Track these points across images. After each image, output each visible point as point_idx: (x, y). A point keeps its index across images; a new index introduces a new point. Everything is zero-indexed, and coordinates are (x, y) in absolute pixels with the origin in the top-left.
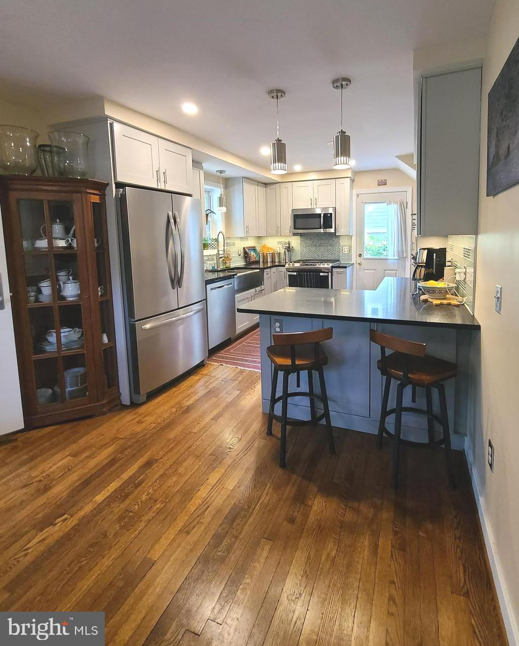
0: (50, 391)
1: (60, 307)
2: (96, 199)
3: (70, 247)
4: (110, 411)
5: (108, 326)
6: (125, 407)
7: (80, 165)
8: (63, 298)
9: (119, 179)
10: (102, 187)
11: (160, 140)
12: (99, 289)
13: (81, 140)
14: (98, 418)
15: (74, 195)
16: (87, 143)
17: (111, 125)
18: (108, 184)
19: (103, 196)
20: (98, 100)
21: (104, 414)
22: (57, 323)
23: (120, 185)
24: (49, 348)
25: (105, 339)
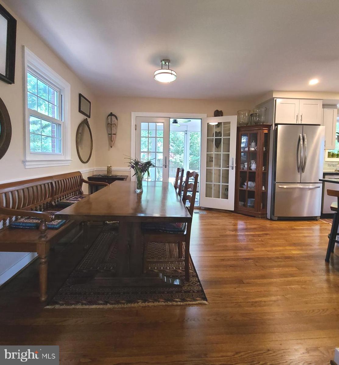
0: (243, 203)
1: (249, 172)
2: (266, 131)
3: (255, 150)
4: (262, 218)
5: (265, 183)
6: (268, 219)
7: (263, 119)
8: (251, 169)
9: (276, 122)
10: (269, 127)
11: (301, 100)
12: (263, 167)
13: (263, 110)
14: (256, 218)
15: (258, 131)
16: (266, 110)
17: (276, 100)
18: (272, 125)
19: (269, 130)
20: (271, 92)
21: (259, 218)
22: (248, 179)
23: (276, 125)
24: (244, 186)
25: (264, 189)
